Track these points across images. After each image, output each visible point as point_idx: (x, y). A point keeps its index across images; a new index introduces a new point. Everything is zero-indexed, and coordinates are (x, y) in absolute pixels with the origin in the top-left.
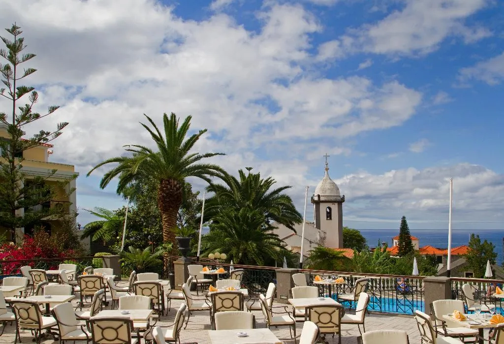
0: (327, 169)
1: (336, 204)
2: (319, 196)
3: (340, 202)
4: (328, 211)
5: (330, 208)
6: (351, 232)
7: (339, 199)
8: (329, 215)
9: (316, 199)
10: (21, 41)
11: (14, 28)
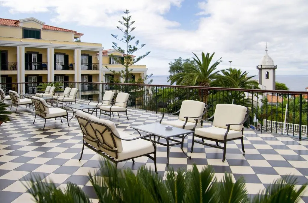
0: (266, 51)
1: (272, 71)
2: (261, 66)
3: (274, 69)
4: (267, 73)
5: (268, 72)
6: (280, 85)
7: (273, 67)
8: (267, 76)
9: (260, 67)
10: (130, 17)
11: (127, 11)
